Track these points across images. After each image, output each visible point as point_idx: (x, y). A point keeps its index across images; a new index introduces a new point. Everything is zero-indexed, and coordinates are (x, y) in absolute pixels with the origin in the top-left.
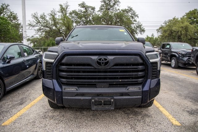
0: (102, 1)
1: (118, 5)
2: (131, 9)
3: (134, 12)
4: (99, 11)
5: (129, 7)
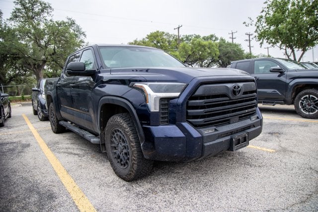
0: (17, 1)
1: (48, 13)
2: (73, 23)
3: (78, 27)
4: (11, 19)
5: (70, 19)
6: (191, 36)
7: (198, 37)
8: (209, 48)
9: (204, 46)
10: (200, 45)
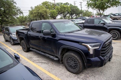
6: (59, 3)
7: (62, 3)
8: (67, 8)
9: (65, 8)
10: (63, 7)
